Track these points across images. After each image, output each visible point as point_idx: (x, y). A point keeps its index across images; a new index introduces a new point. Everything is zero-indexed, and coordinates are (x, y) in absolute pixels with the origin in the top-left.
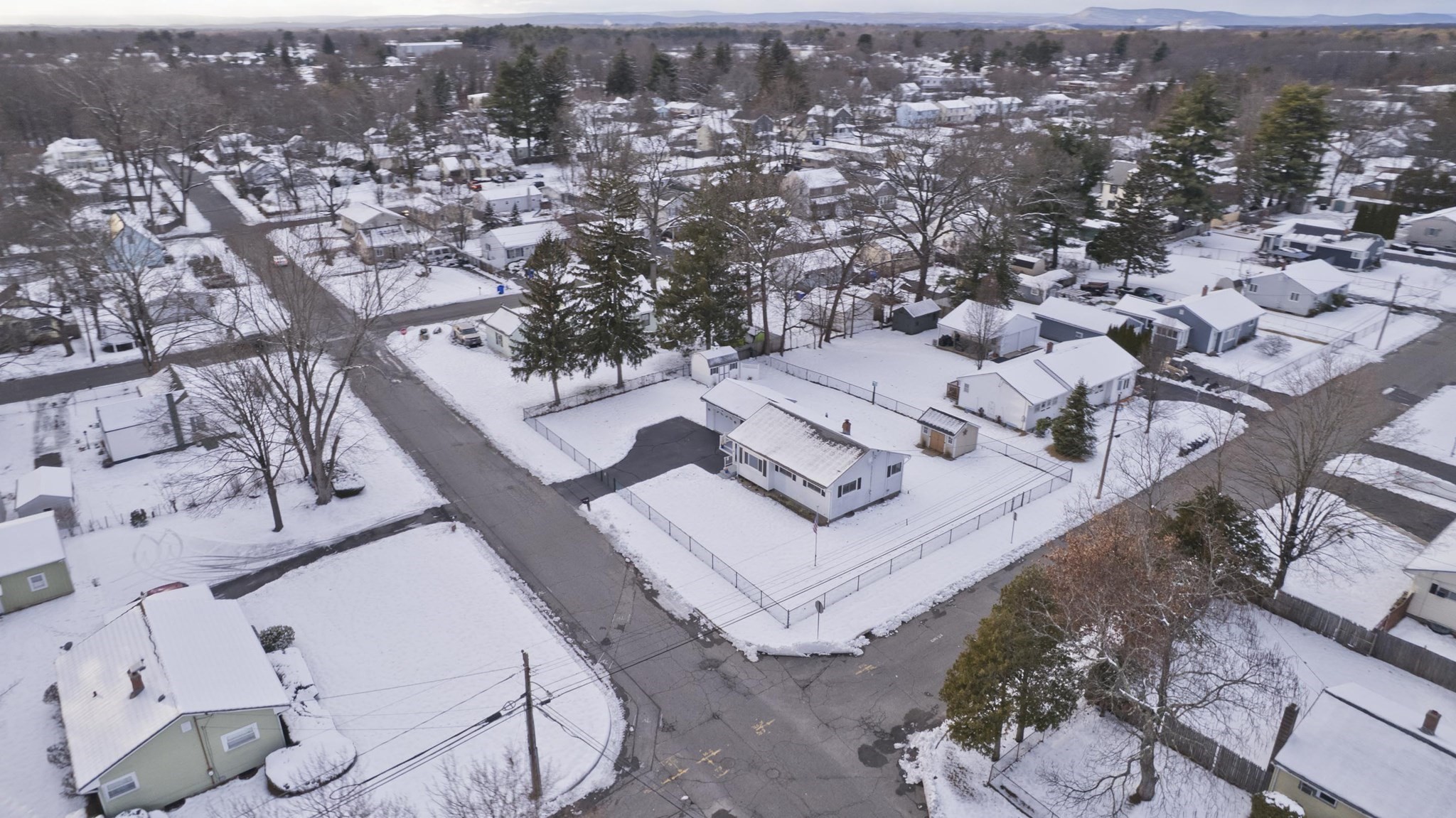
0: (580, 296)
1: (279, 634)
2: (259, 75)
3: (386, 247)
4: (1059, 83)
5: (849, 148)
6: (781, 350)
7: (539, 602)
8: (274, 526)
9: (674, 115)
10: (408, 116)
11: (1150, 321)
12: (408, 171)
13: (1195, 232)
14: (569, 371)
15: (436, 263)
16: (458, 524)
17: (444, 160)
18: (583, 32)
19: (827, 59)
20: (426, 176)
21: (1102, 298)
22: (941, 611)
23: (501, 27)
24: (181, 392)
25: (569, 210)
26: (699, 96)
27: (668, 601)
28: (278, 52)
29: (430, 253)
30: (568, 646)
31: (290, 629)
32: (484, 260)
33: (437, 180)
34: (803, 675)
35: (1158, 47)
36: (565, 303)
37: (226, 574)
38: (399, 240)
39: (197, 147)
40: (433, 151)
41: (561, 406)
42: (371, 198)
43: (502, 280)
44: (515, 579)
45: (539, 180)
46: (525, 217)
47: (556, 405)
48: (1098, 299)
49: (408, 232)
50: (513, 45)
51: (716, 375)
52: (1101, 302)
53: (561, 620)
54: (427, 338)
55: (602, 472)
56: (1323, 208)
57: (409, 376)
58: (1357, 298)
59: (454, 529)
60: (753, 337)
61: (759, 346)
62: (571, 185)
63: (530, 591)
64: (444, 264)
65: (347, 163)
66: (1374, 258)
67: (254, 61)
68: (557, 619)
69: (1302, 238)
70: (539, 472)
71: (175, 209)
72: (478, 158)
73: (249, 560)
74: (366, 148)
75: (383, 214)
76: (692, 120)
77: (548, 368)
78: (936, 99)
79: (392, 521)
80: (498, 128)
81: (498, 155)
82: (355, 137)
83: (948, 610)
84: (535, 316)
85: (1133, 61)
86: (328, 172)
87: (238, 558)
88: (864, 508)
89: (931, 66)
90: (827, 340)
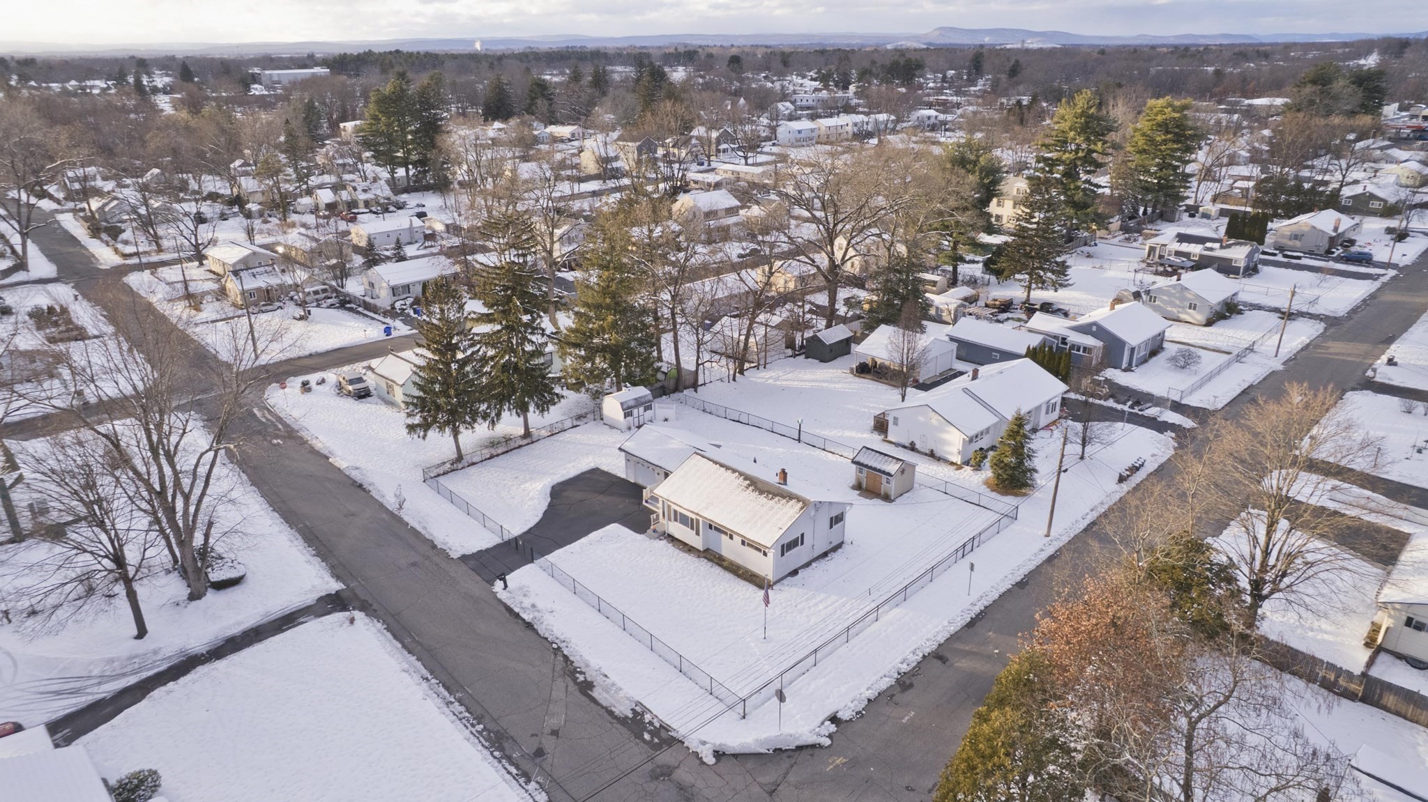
0: (479, 342)
1: (142, 782)
2: (110, 106)
3: (259, 289)
4: (926, 99)
5: (737, 168)
6: (695, 386)
7: (457, 707)
8: (135, 632)
9: (555, 140)
10: (277, 146)
11: (1064, 339)
12: (281, 205)
13: (1082, 243)
14: (471, 425)
15: (315, 304)
16: (358, 615)
17: (319, 191)
18: (454, 57)
19: (701, 80)
20: (299, 209)
21: (1010, 315)
22: (908, 682)
23: (370, 53)
24: (15, 475)
25: (456, 241)
26: (579, 119)
27: (605, 695)
28: (131, 80)
29: (309, 293)
30: (496, 763)
31: (155, 773)
32: (367, 299)
33: (312, 212)
34: (768, 777)
35: (1013, 62)
36: (464, 351)
37: (74, 701)
38: (274, 281)
39: (41, 184)
40: (306, 183)
41: (464, 463)
42: (241, 236)
43: (388, 320)
44: (427, 679)
45: (420, 210)
46: (410, 251)
47: (459, 462)
48: (1005, 316)
49: (283, 271)
50: (384, 71)
51: (630, 418)
52: (1008, 319)
53: (485, 729)
54: (309, 390)
55: (516, 539)
56: (1192, 216)
57: (292, 434)
58: (1245, 304)
59: (352, 621)
60: (665, 374)
61: (672, 384)
62: (456, 214)
63: (446, 694)
64: (324, 305)
65: (213, 197)
66: (1251, 265)
67: (103, 90)
68: (480, 727)
69: (1185, 247)
70: (445, 544)
71: (14, 252)
72: (355, 189)
73: (103, 679)
74: (232, 180)
75: (254, 253)
76: (573, 143)
77: (447, 423)
78: (813, 117)
79: (279, 614)
80: (373, 156)
81: (375, 185)
82: (219, 167)
83: (915, 680)
84: (430, 367)
85: (990, 77)
86: (191, 207)
87: (89, 677)
88: (808, 565)
89: (801, 85)
90: (742, 372)
